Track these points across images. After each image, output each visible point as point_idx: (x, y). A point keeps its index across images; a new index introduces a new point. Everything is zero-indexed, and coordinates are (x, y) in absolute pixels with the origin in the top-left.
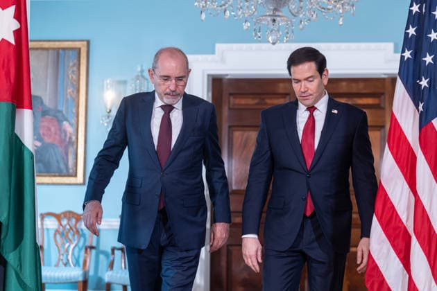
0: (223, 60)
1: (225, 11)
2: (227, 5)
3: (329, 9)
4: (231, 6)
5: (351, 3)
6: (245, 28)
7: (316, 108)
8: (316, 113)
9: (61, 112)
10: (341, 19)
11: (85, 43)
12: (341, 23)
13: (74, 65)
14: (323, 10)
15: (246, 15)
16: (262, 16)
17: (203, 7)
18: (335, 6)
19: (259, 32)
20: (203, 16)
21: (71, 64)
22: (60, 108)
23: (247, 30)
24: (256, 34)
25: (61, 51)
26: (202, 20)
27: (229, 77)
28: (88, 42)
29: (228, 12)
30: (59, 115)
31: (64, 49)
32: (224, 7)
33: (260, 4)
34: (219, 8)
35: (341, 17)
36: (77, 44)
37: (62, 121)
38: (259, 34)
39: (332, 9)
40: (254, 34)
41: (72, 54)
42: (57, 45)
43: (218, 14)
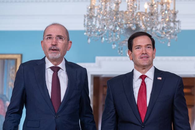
0: (100, 66)
1: (102, 38)
2: (103, 35)
3: (162, 37)
4: (105, 35)
5: (175, 34)
6: (113, 47)
7: (146, 76)
8: (146, 80)
9: (5, 96)
10: (169, 43)
11: (20, 56)
12: (169, 45)
13: (13, 69)
14: (159, 38)
15: (114, 41)
16: (123, 41)
17: (89, 35)
18: (166, 36)
19: (122, 50)
20: (89, 41)
21: (11, 68)
22: (4, 93)
23: (114, 49)
24: (120, 51)
25: (6, 61)
26: (88, 43)
27: (103, 76)
28: (22, 55)
29: (103, 38)
30: (4, 97)
31: (8, 59)
32: (101, 36)
33: (122, 34)
34: (98, 36)
35: (169, 42)
36: (15, 56)
37: (6, 101)
38: (121, 51)
39: (164, 37)
40: (118, 51)
41: (12, 62)
42: (3, 57)
43: (98, 40)
